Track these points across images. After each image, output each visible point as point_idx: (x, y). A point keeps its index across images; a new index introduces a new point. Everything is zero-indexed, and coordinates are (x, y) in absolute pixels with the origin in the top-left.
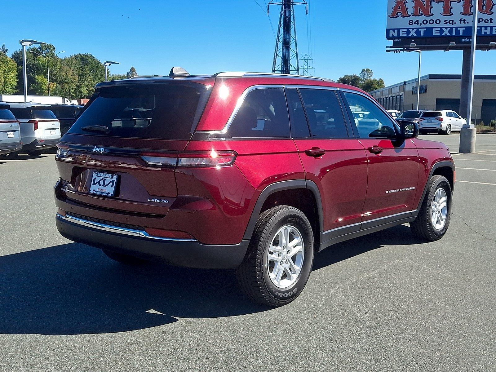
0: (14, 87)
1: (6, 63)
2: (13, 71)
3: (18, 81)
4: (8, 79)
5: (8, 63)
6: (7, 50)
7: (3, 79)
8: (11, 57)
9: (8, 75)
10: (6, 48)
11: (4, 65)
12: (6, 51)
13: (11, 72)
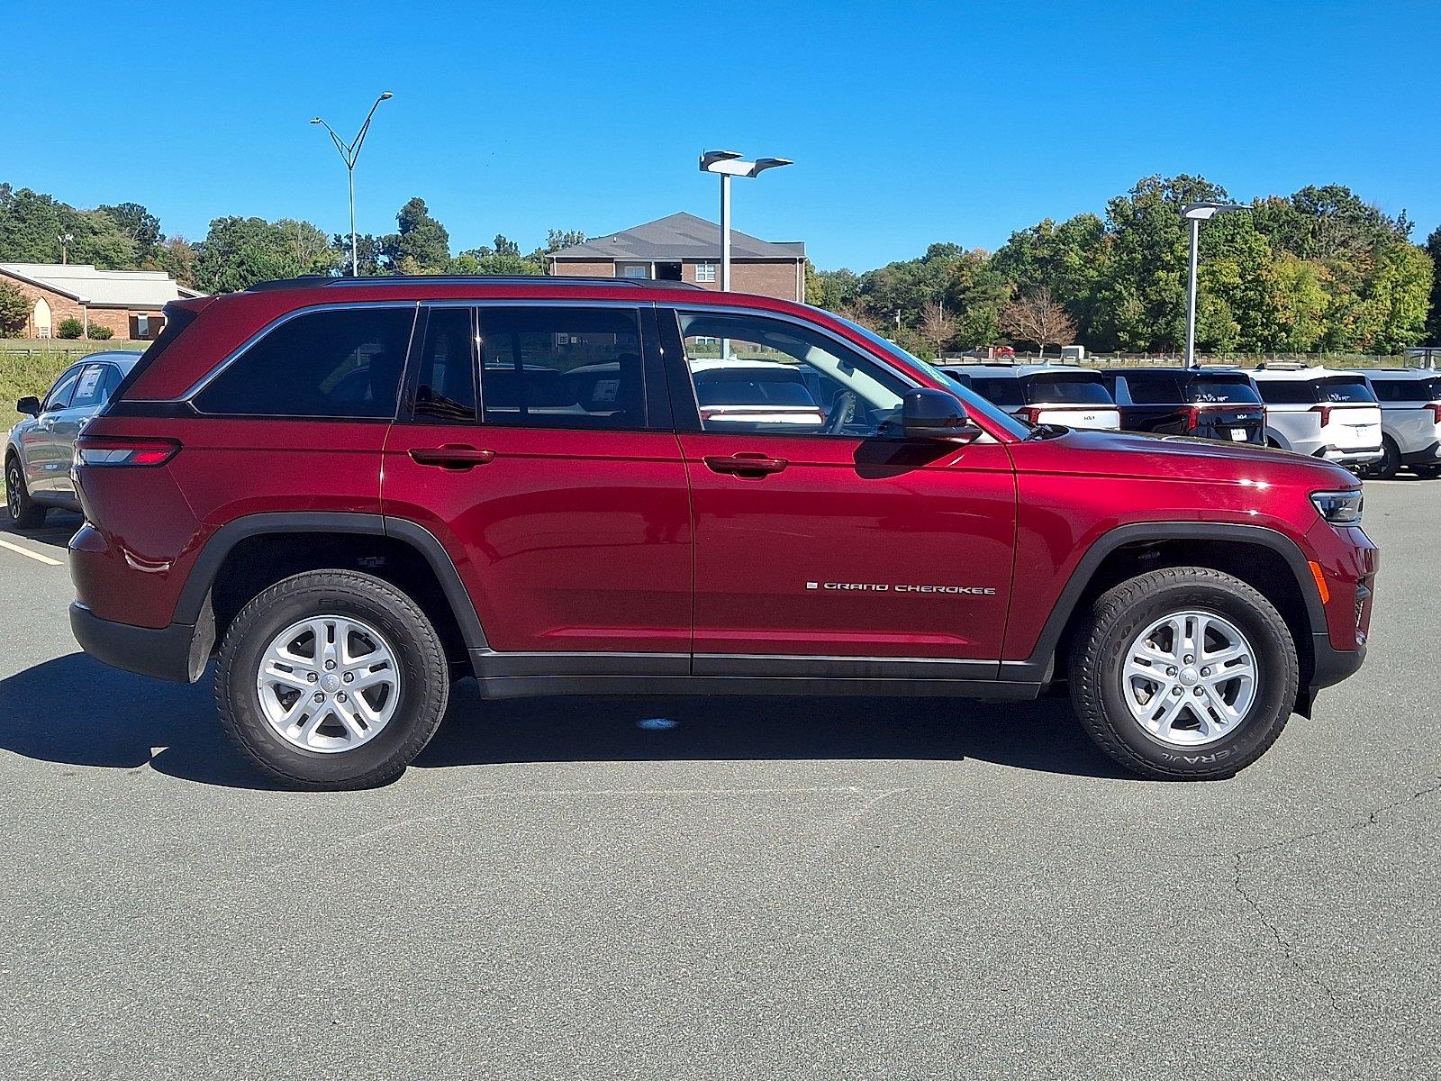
0: (1422, 325)
1: (1402, 261)
2: (1420, 282)
3: (1432, 307)
4: (1402, 305)
5: (1406, 260)
6: (1411, 224)
7: (1388, 303)
8: (1427, 245)
9: (1404, 292)
10: (1408, 221)
11: (1394, 267)
12: (1408, 228)
13: (1414, 283)
